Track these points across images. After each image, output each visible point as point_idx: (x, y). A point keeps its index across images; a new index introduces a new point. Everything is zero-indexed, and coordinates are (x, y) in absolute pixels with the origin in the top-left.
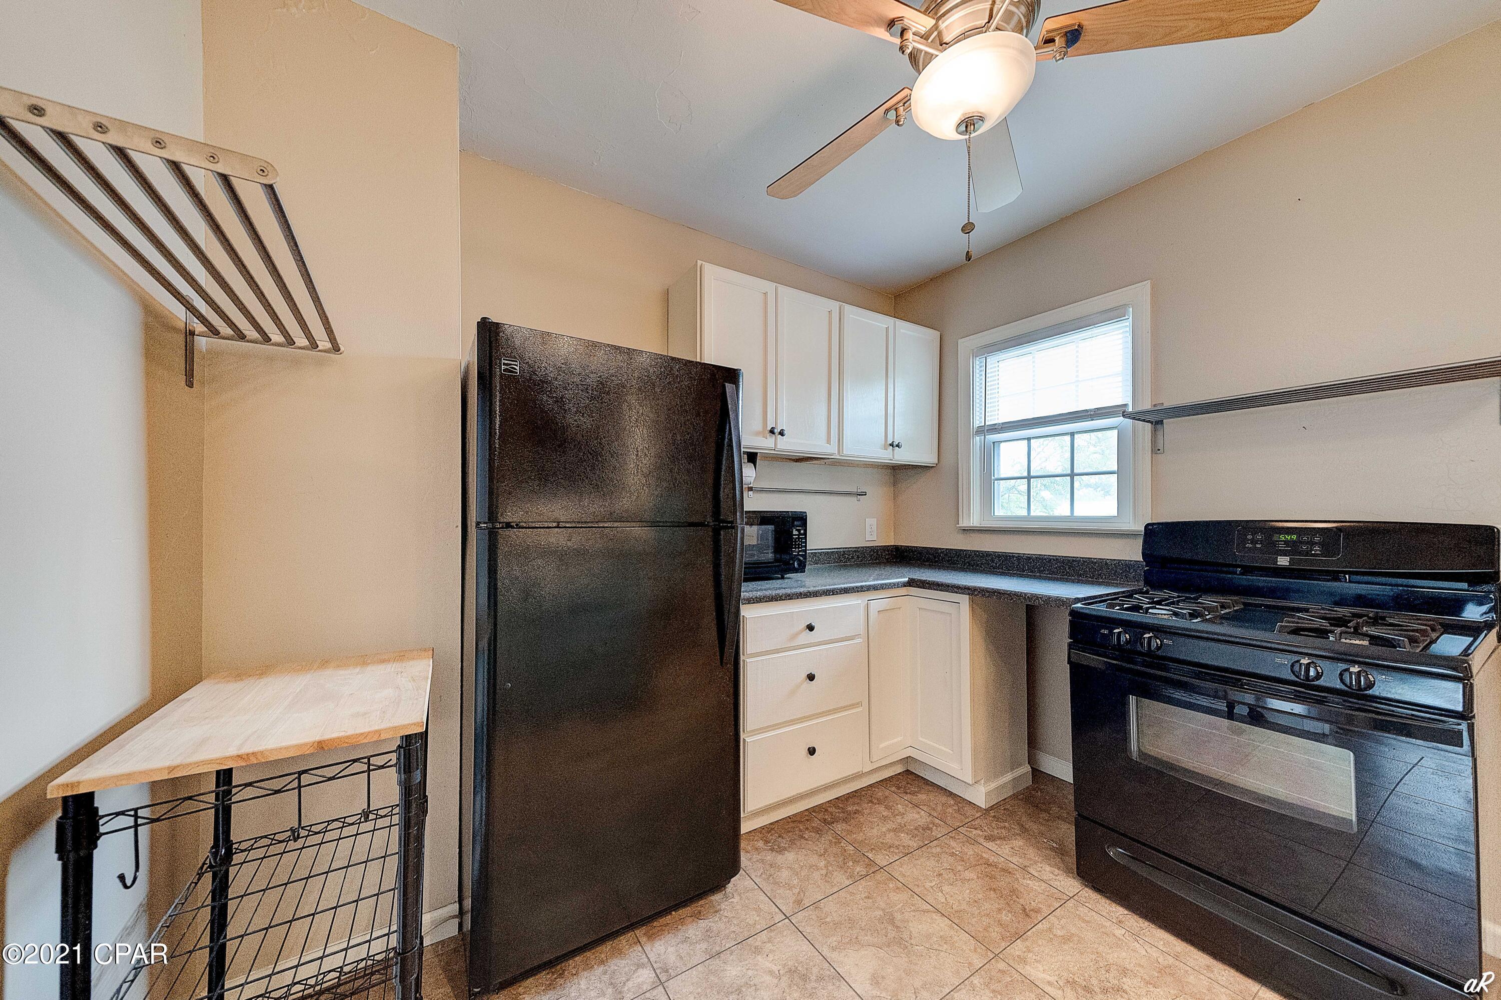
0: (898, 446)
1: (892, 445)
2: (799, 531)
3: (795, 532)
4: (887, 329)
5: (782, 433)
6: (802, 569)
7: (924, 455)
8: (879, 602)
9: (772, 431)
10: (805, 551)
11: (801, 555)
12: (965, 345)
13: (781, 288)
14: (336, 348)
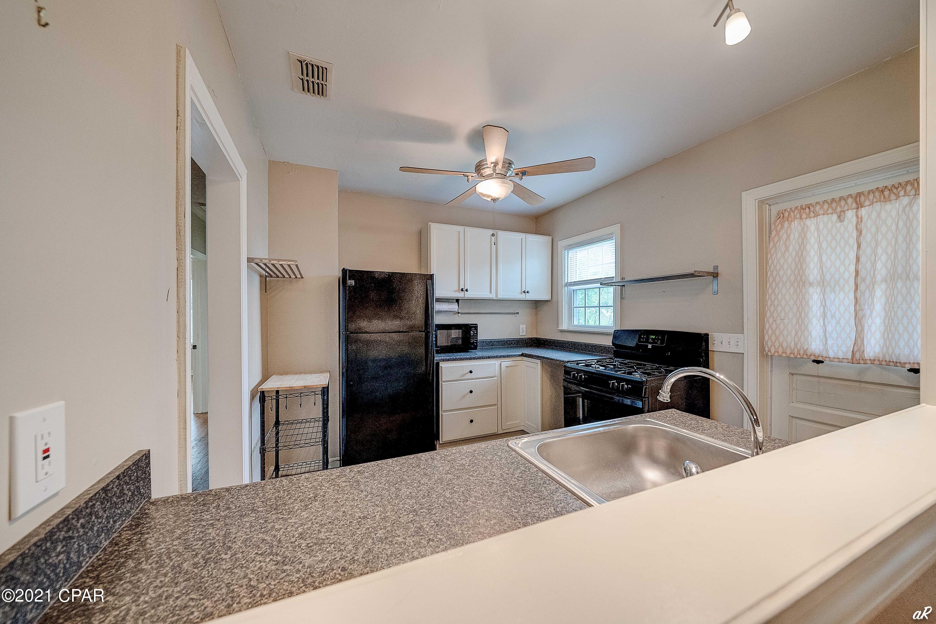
0: (527, 292)
1: (524, 292)
2: (474, 332)
3: (472, 332)
4: (522, 239)
5: (467, 290)
6: (475, 348)
7: (544, 296)
8: (506, 363)
9: (462, 290)
10: (477, 340)
11: (475, 343)
12: (561, 244)
13: (468, 229)
14: (302, 278)
